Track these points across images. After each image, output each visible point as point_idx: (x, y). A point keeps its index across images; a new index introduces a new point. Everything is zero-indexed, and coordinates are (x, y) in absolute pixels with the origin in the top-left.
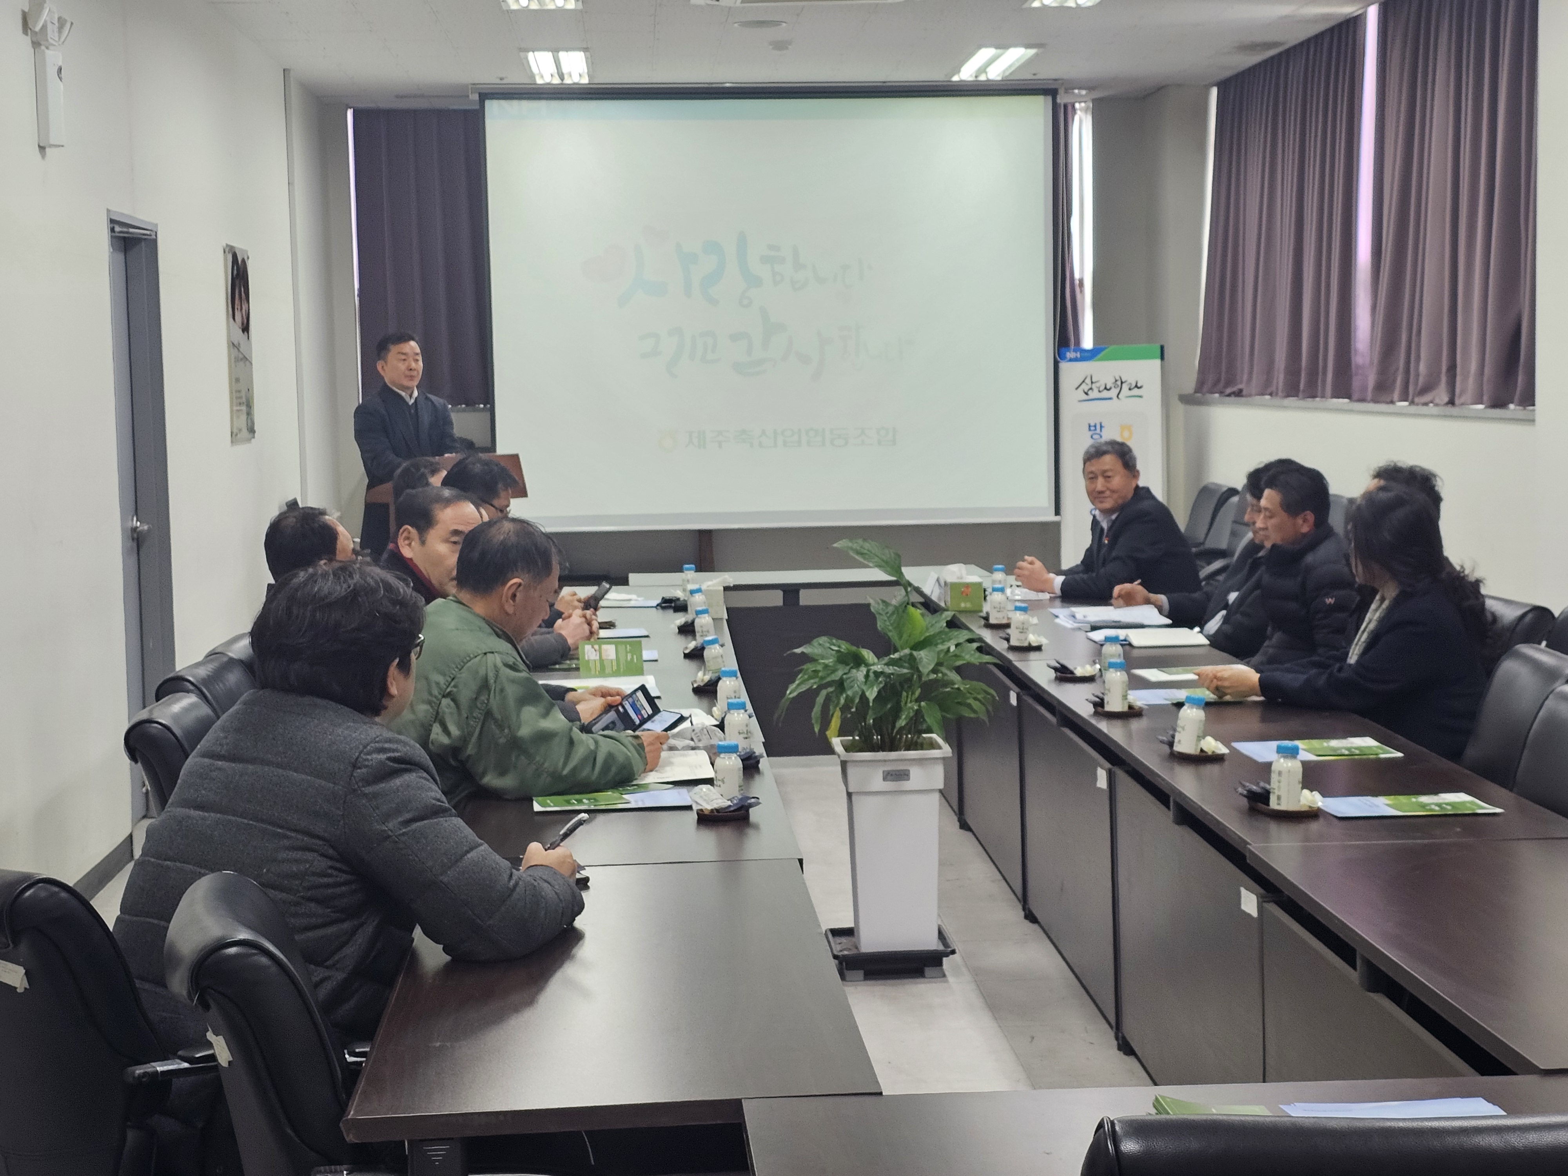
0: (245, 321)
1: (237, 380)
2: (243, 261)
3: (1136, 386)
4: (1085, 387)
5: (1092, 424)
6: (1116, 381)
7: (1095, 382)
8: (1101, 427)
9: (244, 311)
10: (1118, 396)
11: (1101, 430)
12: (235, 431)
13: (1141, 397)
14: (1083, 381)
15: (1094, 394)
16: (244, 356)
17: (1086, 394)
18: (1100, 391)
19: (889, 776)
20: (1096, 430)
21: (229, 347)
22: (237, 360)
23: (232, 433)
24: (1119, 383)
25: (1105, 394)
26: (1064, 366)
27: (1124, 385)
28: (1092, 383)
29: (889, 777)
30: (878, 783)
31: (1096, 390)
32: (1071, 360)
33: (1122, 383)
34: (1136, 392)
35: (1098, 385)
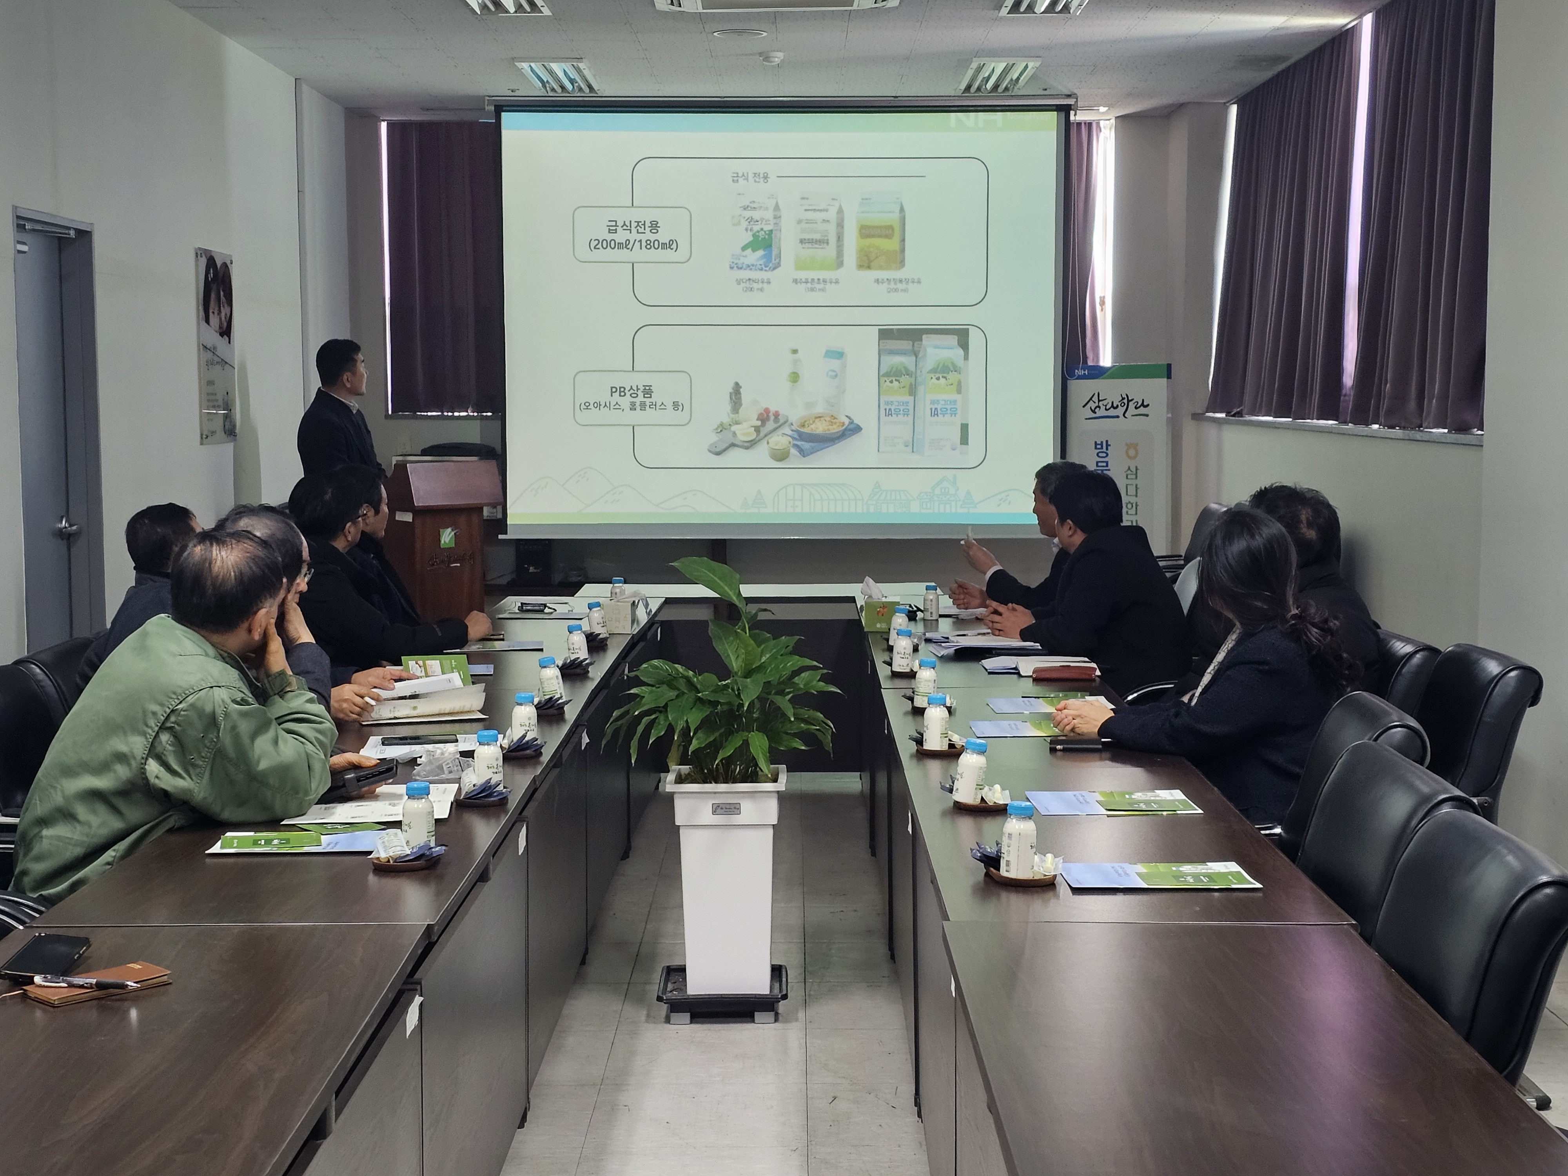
0: (225, 324)
1: (210, 383)
2: (225, 265)
3: (1142, 405)
4: (1092, 405)
5: (1099, 442)
6: (1123, 399)
7: (1102, 400)
8: (1107, 445)
9: (223, 315)
10: (1124, 415)
11: (1107, 449)
12: (205, 433)
13: (1147, 415)
14: (1091, 399)
15: (1101, 412)
16: (222, 359)
17: (1094, 412)
18: (1106, 410)
19: (717, 809)
20: (1102, 448)
21: (199, 350)
22: (210, 363)
23: (202, 435)
24: (1126, 401)
25: (1112, 412)
26: (1073, 384)
27: (1130, 403)
28: (1099, 401)
29: (719, 811)
30: (706, 816)
31: (1103, 408)
32: (1080, 377)
33: (1129, 401)
34: (1142, 410)
35: (1105, 402)
